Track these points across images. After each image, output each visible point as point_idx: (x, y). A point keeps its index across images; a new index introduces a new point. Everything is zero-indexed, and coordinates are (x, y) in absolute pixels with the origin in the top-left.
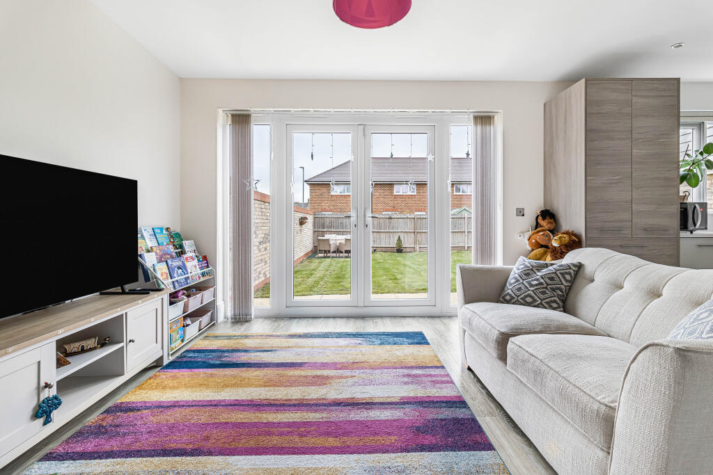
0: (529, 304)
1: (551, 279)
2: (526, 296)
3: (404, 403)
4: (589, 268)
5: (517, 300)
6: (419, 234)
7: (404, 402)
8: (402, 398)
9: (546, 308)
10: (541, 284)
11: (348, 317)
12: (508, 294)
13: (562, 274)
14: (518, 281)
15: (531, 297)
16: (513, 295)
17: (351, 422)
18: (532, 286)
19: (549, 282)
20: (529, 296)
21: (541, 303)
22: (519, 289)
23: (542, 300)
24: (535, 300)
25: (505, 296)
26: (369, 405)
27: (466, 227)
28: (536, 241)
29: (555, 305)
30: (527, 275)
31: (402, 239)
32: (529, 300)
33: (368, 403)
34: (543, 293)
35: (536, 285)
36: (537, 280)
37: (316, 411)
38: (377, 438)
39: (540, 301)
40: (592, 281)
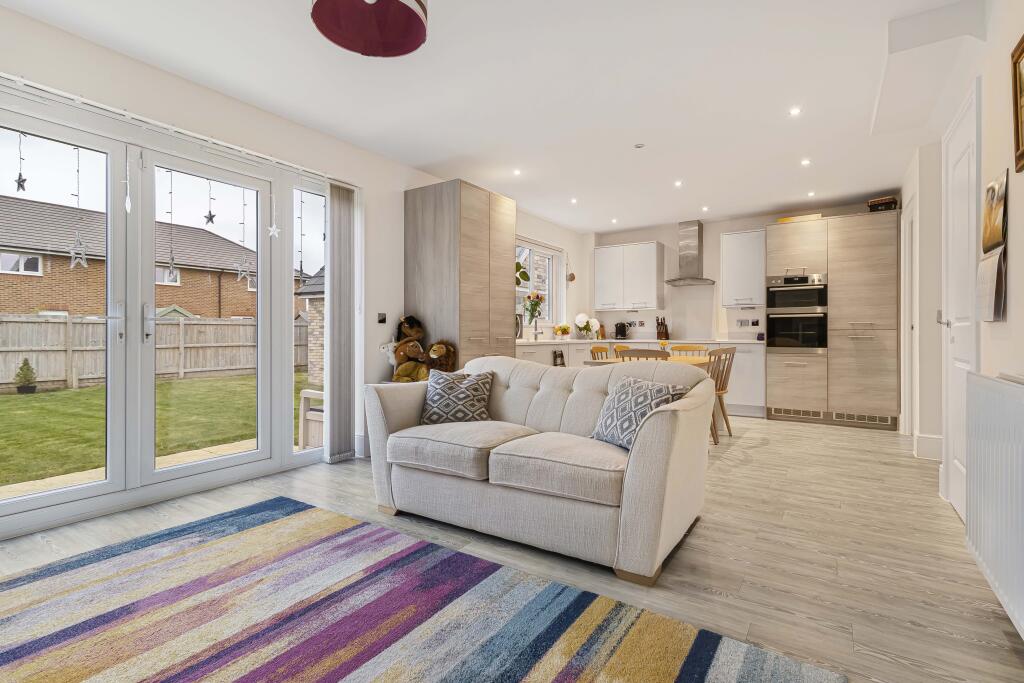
0: (460, 420)
1: (476, 390)
2: (457, 412)
3: (377, 573)
4: (502, 375)
5: (447, 418)
6: (76, 355)
7: (374, 574)
8: (366, 570)
9: (477, 420)
10: (468, 396)
11: (108, 515)
12: (435, 413)
13: (483, 384)
14: (443, 397)
15: (463, 412)
16: (441, 413)
17: (339, 624)
18: (460, 399)
19: (474, 393)
20: (460, 410)
21: (473, 417)
22: (447, 405)
23: (473, 413)
24: (466, 415)
25: (431, 415)
26: (334, 598)
27: (182, 339)
28: (405, 354)
29: (484, 416)
30: (451, 388)
31: (33, 364)
32: (460, 415)
33: (331, 597)
34: (473, 405)
35: (464, 398)
36: (463, 393)
37: (269, 642)
38: (393, 618)
39: (471, 415)
40: (508, 387)
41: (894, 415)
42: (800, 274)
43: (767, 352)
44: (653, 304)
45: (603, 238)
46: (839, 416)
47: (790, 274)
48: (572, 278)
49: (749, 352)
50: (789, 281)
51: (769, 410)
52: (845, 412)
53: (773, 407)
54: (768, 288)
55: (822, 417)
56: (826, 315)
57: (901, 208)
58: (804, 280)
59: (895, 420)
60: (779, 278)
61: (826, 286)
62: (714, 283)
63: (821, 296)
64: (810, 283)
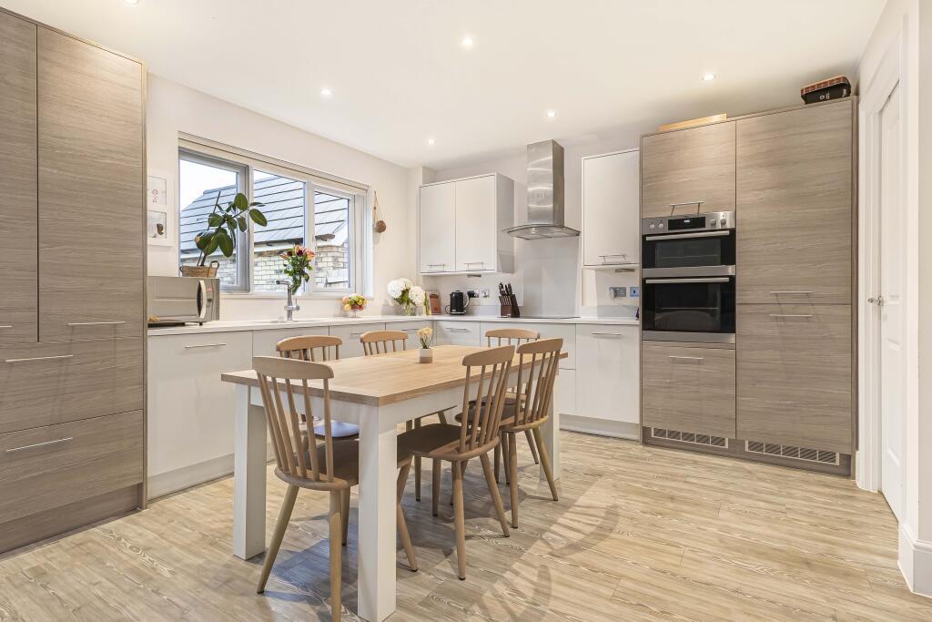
41: (847, 452)
42: (693, 212)
43: (642, 340)
44: (491, 264)
45: (434, 174)
46: (753, 445)
47: (678, 213)
48: (380, 227)
49: (618, 337)
50: (675, 224)
51: (645, 431)
52: (765, 440)
53: (653, 426)
54: (644, 237)
55: (727, 446)
56: (732, 279)
57: (857, 93)
58: (699, 222)
59: (848, 461)
60: (661, 220)
61: (733, 231)
62: (578, 234)
63: (726, 247)
64: (708, 227)
